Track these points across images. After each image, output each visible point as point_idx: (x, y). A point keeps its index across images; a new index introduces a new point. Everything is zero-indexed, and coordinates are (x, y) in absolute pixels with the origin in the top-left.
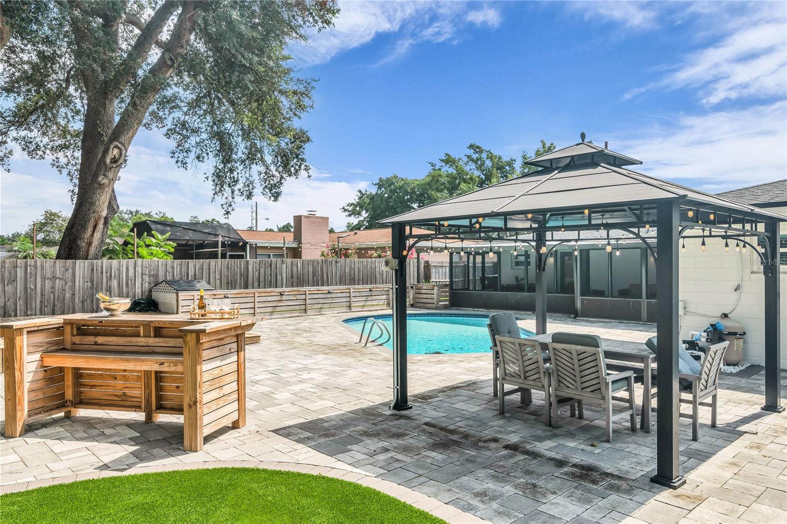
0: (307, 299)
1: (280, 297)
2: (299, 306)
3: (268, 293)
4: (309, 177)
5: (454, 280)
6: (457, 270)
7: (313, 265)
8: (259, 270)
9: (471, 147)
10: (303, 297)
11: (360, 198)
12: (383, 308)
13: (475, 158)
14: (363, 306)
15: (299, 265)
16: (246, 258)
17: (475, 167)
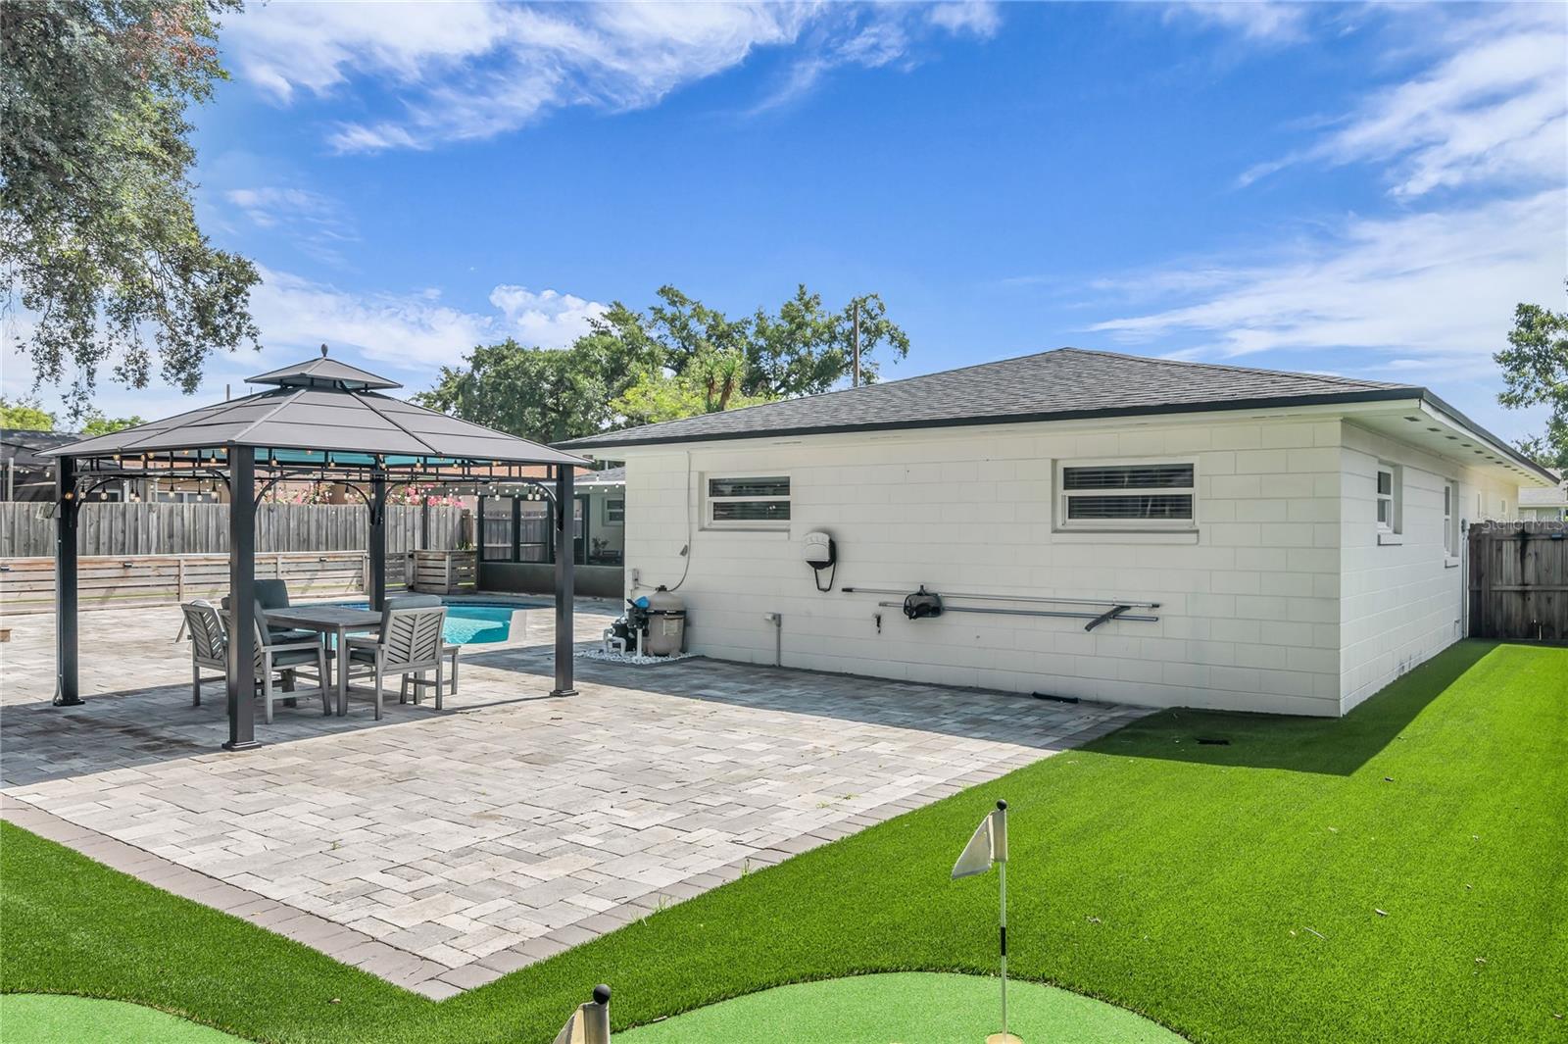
0: (182, 575)
1: (122, 571)
2: (164, 588)
3: (96, 563)
4: (258, 348)
5: (485, 545)
6: (531, 527)
7: (217, 514)
8: (99, 522)
9: (663, 291)
10: (175, 571)
11: (445, 384)
12: (349, 592)
13: (669, 315)
14: (305, 590)
15: (186, 515)
16: (123, 500)
17: (668, 333)
